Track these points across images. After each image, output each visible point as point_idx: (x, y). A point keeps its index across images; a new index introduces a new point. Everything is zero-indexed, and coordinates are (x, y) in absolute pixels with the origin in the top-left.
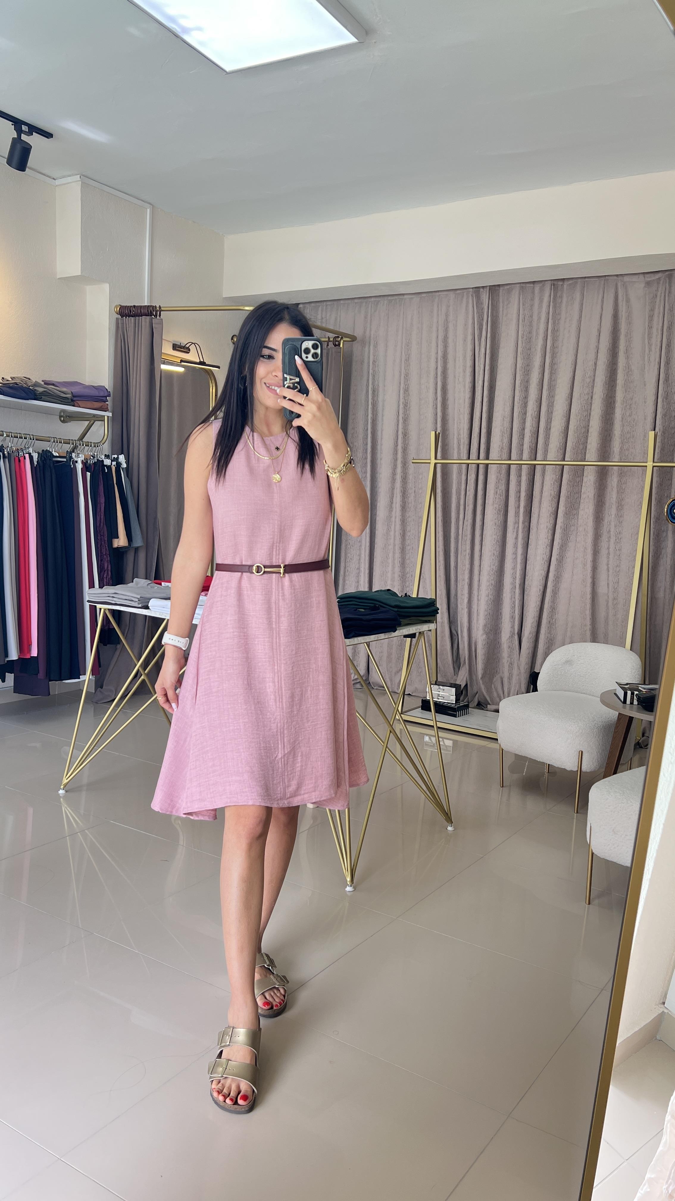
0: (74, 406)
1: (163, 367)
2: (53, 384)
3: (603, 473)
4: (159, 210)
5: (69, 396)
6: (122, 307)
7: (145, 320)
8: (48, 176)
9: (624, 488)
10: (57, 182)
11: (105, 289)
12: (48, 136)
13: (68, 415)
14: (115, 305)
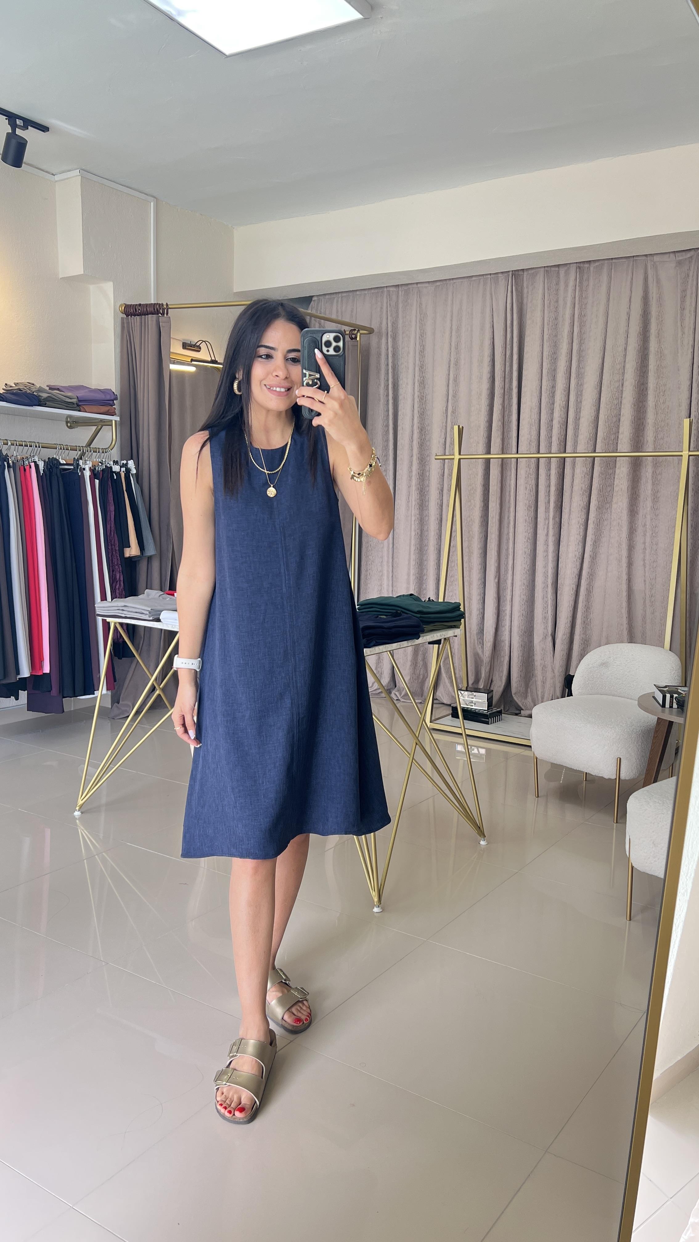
0: (80, 411)
1: (173, 367)
2: (58, 389)
4: (164, 203)
5: (75, 401)
6: (127, 306)
8: (45, 171)
11: (109, 287)
12: (44, 130)
13: (74, 420)
14: (120, 304)
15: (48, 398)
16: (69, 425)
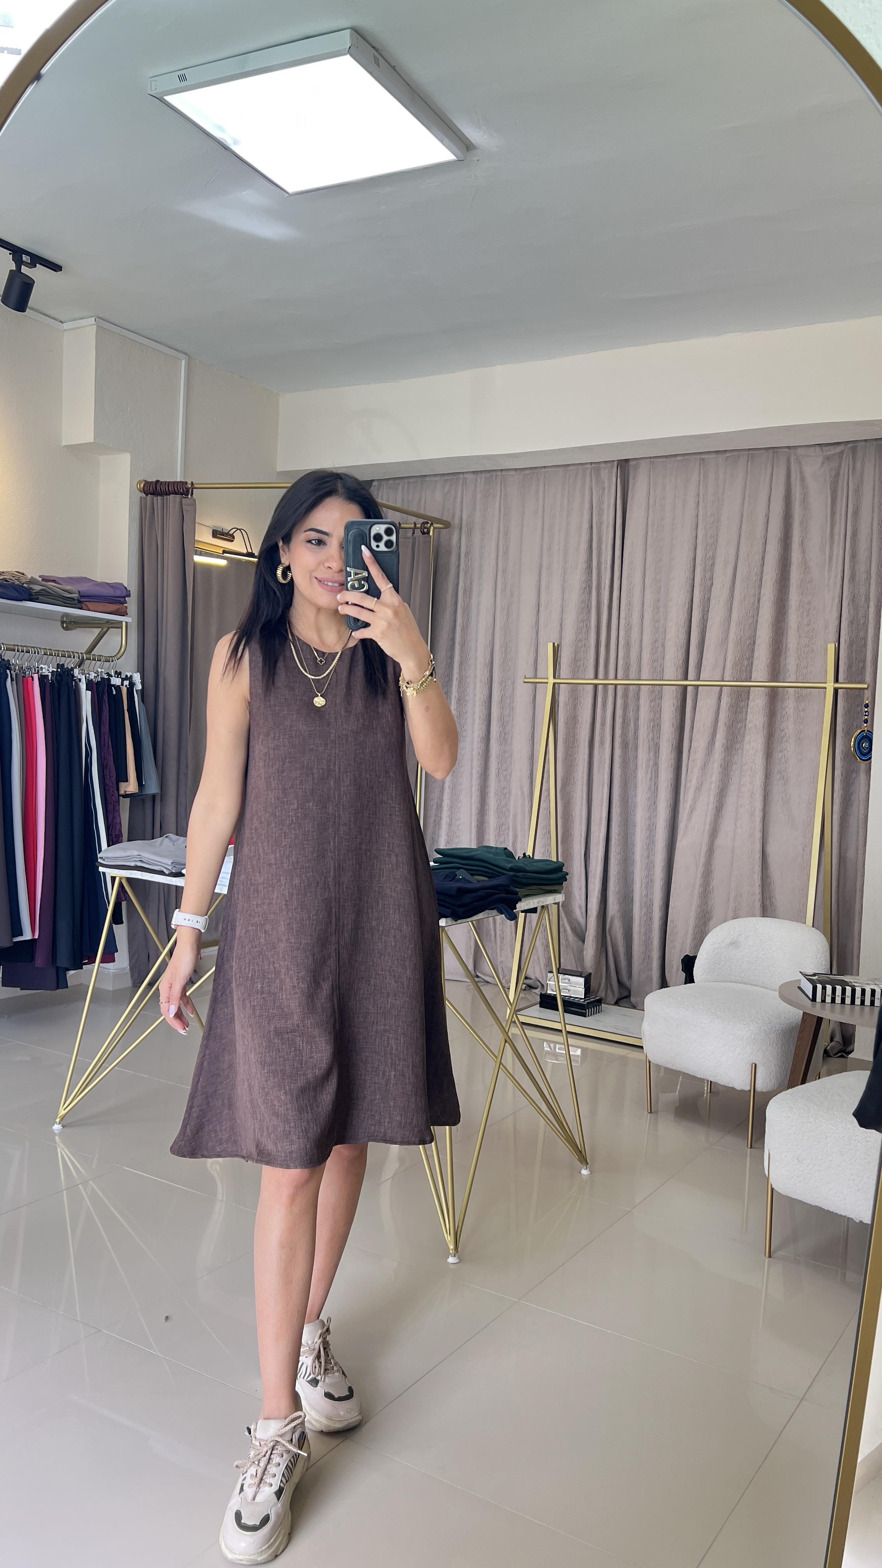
0: (81, 609)
1: (198, 559)
2: (55, 581)
3: (774, 696)
4: (198, 361)
5: (76, 596)
6: (147, 483)
7: (174, 499)
8: (53, 318)
9: (802, 716)
10: (66, 326)
12: (57, 269)
13: (73, 620)
14: (138, 480)
15: (42, 592)
16: (65, 625)
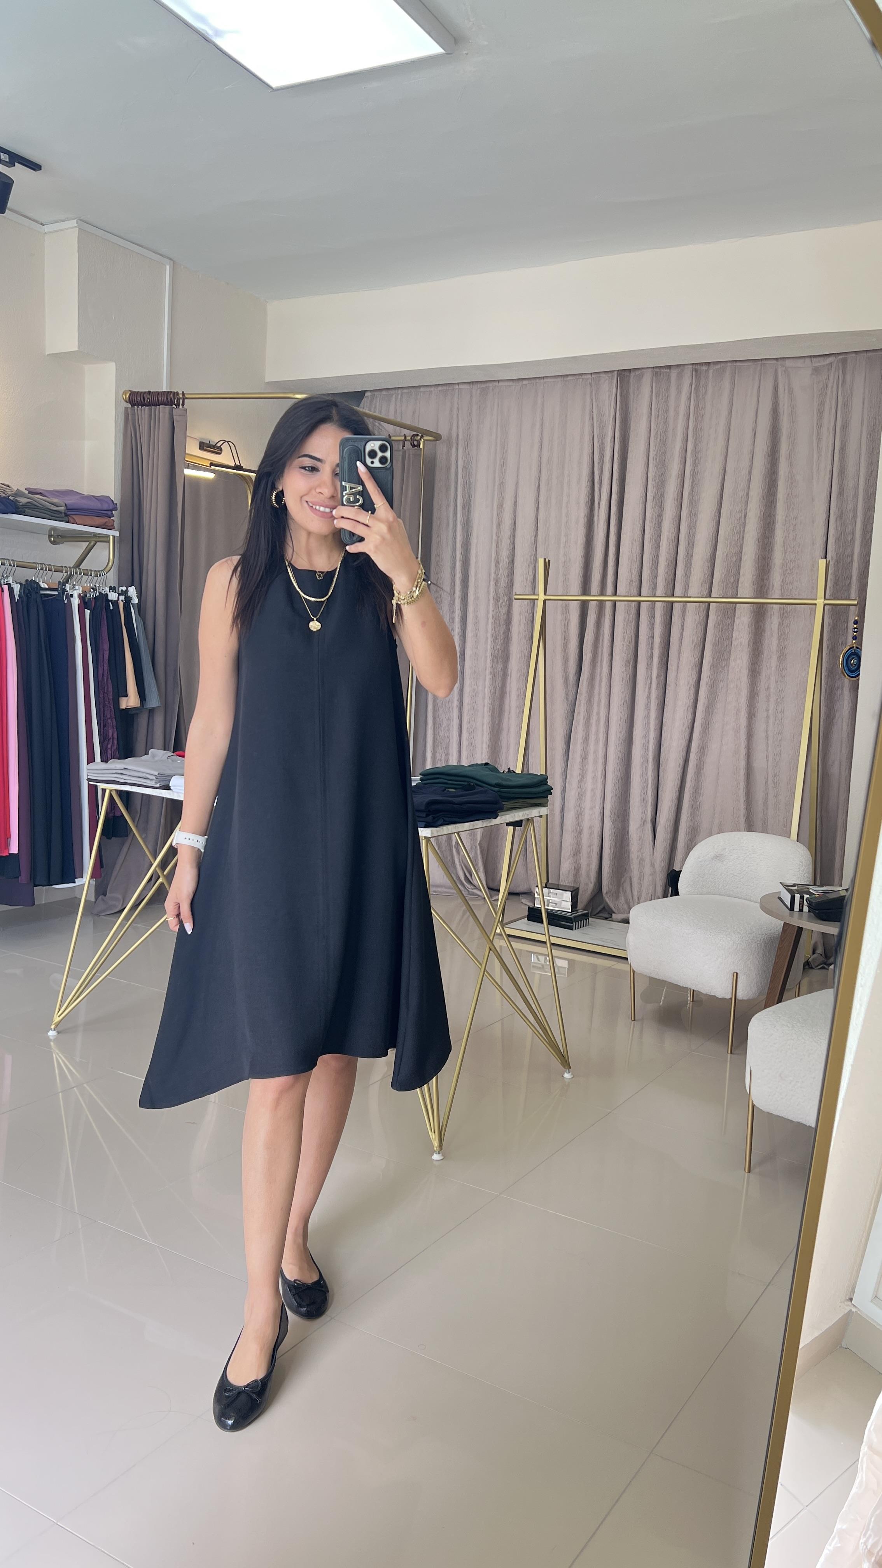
0: (68, 522)
1: (188, 472)
2: (41, 493)
3: (760, 613)
4: (182, 267)
5: (62, 509)
6: (132, 394)
7: (163, 410)
8: (34, 220)
9: (786, 633)
10: (47, 229)
11: (110, 369)
12: (35, 168)
13: (60, 534)
14: (123, 391)
15: (27, 504)
16: (52, 539)
